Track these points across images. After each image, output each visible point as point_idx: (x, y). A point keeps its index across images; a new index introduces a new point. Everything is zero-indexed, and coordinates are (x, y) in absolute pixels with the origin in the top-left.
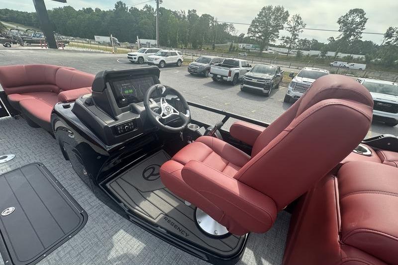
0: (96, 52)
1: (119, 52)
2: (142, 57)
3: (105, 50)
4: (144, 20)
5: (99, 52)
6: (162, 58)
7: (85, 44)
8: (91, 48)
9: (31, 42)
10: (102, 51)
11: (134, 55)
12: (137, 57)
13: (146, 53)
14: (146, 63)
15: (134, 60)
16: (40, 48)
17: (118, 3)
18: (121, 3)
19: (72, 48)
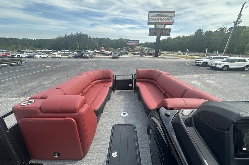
0: (175, 59)
1: (189, 58)
2: (207, 62)
3: (180, 57)
4: (214, 37)
5: (177, 58)
6: (226, 63)
7: (171, 54)
8: (173, 56)
9: (149, 54)
10: (178, 58)
11: (200, 61)
12: (202, 62)
13: (211, 59)
14: (209, 66)
15: (199, 64)
16: (151, 57)
17: (198, 31)
18: (200, 30)
19: (164, 56)
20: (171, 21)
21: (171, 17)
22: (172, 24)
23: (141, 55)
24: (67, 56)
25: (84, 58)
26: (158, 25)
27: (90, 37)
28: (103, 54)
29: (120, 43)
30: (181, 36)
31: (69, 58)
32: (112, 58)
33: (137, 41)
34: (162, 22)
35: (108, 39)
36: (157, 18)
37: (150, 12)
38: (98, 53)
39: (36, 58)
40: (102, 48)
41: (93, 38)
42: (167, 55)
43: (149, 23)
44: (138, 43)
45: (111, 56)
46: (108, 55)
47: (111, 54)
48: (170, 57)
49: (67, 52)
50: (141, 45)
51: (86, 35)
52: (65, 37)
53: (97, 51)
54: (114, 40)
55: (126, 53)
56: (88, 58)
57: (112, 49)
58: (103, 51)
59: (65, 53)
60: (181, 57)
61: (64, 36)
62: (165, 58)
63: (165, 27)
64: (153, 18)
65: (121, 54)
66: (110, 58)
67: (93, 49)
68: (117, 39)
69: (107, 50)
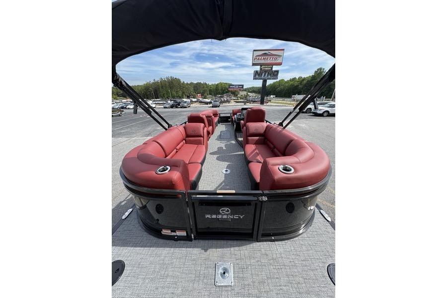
0: (283, 106)
5: (285, 106)
6: (327, 109)
9: (254, 102)
10: (287, 105)
16: (256, 105)
17: (318, 70)
18: (321, 69)
19: (272, 104)
20: (279, 61)
21: (280, 56)
22: (280, 65)
23: (245, 103)
24: (163, 106)
25: (181, 107)
26: (264, 66)
27: (183, 82)
28: (201, 102)
29: (220, 88)
30: (297, 78)
31: (165, 108)
32: (213, 107)
33: (241, 85)
34: (269, 62)
35: (206, 84)
36: (263, 57)
37: (254, 51)
38: (195, 102)
39: (129, 109)
40: (199, 95)
41: (187, 84)
42: (275, 103)
43: (254, 65)
44: (243, 87)
45: (211, 105)
46: (207, 103)
47: (210, 103)
48: (277, 104)
49: (159, 101)
50: (245, 90)
51: (179, 80)
52: (153, 83)
53: (194, 100)
54: (212, 85)
55: (228, 101)
56: (186, 107)
57: (211, 96)
58: (200, 99)
59: (158, 102)
60: (291, 104)
61: (152, 81)
62: (271, 106)
63: (272, 68)
64: (258, 58)
65: (222, 102)
66: (210, 107)
67: (188, 97)
68: (216, 83)
69: (205, 98)
